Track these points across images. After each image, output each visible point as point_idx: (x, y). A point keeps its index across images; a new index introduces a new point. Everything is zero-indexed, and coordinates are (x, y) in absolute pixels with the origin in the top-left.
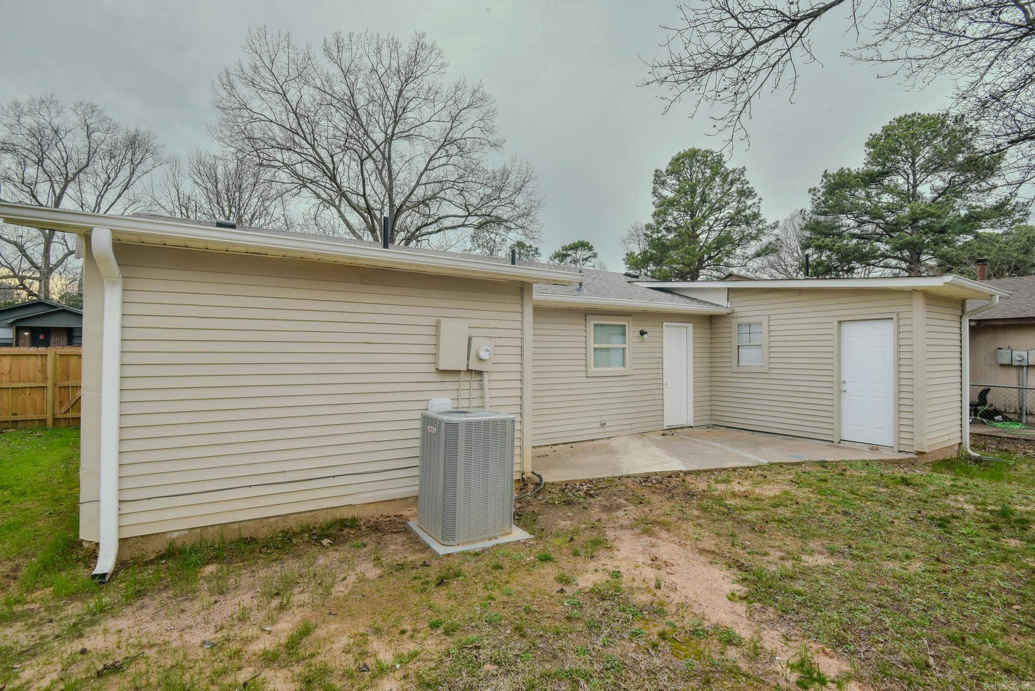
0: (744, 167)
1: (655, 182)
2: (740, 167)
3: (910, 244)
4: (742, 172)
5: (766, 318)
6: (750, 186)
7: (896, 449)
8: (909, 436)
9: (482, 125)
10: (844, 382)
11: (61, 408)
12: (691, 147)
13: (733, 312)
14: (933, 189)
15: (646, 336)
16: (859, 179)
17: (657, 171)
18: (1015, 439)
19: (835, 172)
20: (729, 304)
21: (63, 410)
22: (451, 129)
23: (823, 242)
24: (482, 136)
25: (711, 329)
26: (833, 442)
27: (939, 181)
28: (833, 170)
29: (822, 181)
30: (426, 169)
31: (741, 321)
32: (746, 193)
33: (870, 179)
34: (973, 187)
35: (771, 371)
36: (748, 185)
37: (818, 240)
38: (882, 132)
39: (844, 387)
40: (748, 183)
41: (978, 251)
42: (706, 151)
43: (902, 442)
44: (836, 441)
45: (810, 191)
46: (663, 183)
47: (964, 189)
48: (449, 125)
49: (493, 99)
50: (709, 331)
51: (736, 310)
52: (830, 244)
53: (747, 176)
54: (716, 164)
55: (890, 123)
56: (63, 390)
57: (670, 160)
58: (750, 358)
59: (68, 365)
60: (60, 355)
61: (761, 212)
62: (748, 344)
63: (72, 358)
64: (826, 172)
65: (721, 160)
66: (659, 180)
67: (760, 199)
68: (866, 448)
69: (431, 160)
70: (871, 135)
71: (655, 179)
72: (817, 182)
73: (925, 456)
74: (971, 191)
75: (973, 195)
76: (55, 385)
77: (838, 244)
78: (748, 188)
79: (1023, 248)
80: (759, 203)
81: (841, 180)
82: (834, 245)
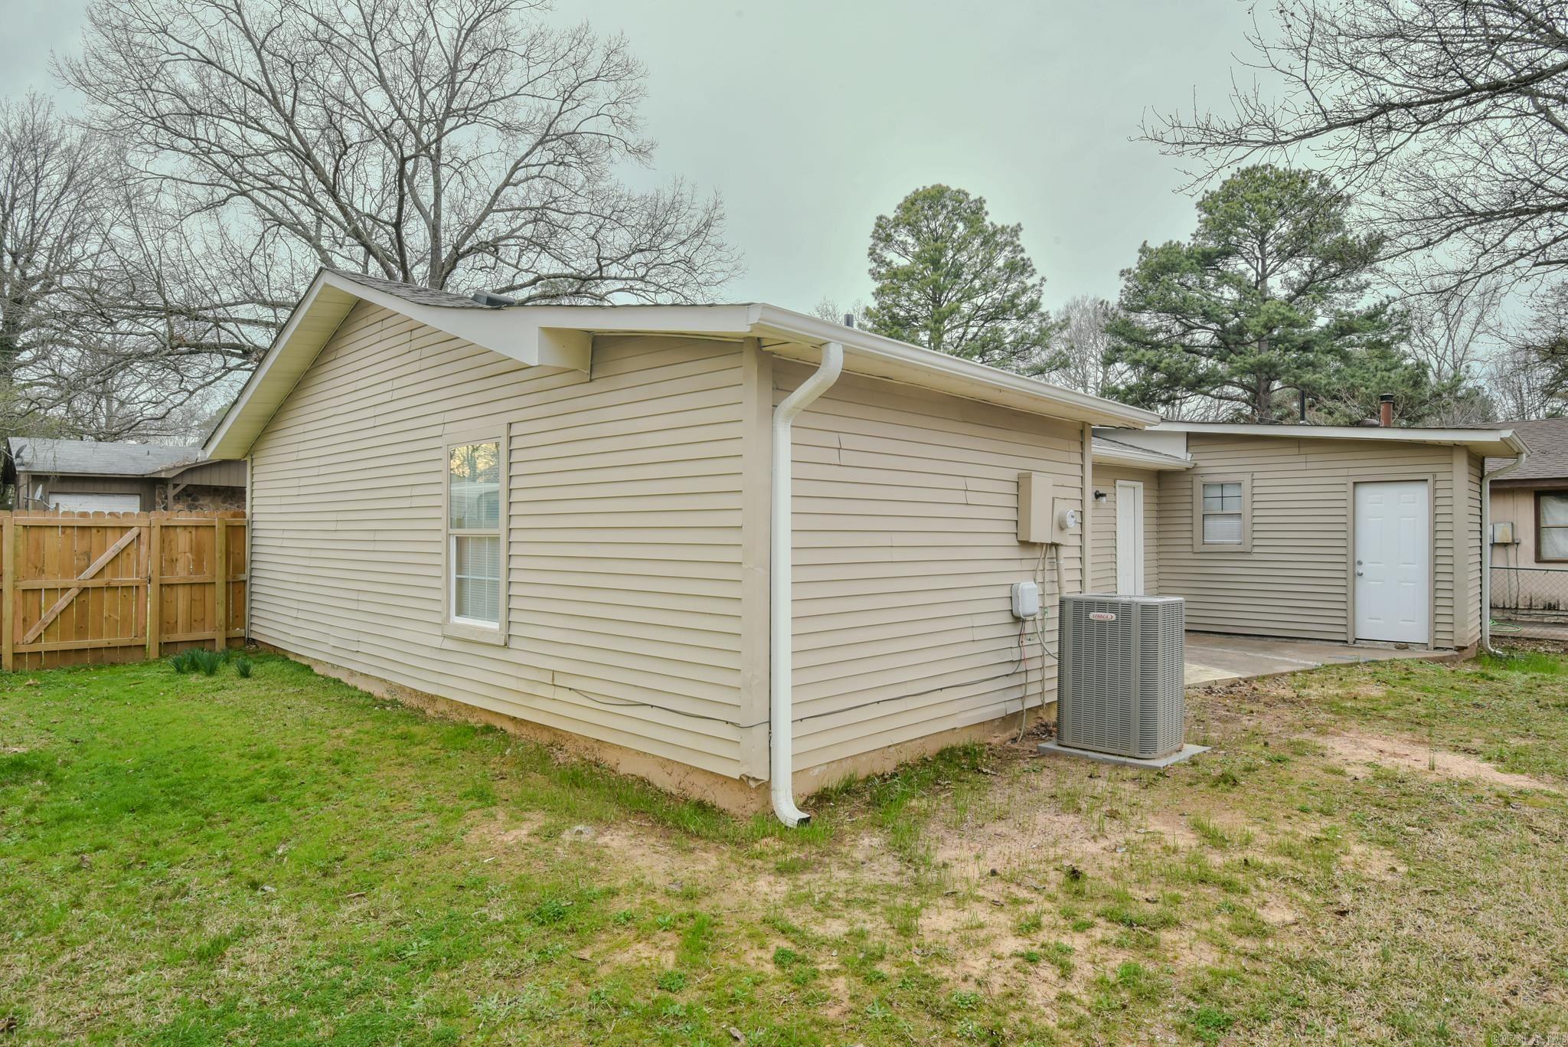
0: (1019, 225)
1: (875, 235)
2: (1013, 224)
3: (1266, 365)
4: (1016, 230)
5: (1249, 476)
6: (1025, 256)
7: (1431, 645)
8: (1448, 628)
9: (614, 111)
10: (1360, 563)
11: (25, 632)
12: (936, 183)
13: (1195, 467)
14: (1288, 283)
15: (1104, 499)
16: (1194, 261)
17: (880, 218)
18: (1500, 637)
19: (1160, 246)
20: (1190, 455)
21: (31, 636)
22: (560, 114)
23: (1143, 355)
24: (612, 131)
25: (1159, 490)
26: (1346, 642)
27: (1295, 271)
28: (1156, 243)
29: (1140, 259)
30: (506, 184)
31: (1208, 479)
32: (1018, 268)
33: (1206, 260)
34: (1340, 283)
35: (1256, 550)
36: (1022, 255)
37: (1135, 351)
38: (1222, 188)
39: (1359, 569)
40: (1022, 250)
41: (1352, 380)
42: (959, 191)
43: (1439, 636)
44: (1351, 641)
45: (1122, 273)
46: (888, 239)
47: (1329, 286)
48: (556, 106)
49: (643, 68)
50: (1156, 493)
51: (1200, 463)
52: (1154, 359)
53: (1023, 240)
54: (974, 213)
55: (1233, 175)
56: (29, 595)
57: (901, 200)
58: (1221, 532)
59: (39, 547)
60: (25, 527)
61: (1041, 300)
62: (1220, 512)
63: (48, 533)
64: (1144, 244)
65: (982, 208)
66: (883, 234)
67: (1043, 279)
68: (1392, 646)
69: (515, 168)
70: (1206, 192)
71: (876, 231)
72: (1132, 262)
73: (1466, 651)
74: (1337, 289)
75: (1341, 297)
76: (15, 588)
77: (1167, 361)
78: (1023, 259)
79: (1411, 378)
80: (1041, 285)
81: (1168, 260)
82: (1160, 362)
